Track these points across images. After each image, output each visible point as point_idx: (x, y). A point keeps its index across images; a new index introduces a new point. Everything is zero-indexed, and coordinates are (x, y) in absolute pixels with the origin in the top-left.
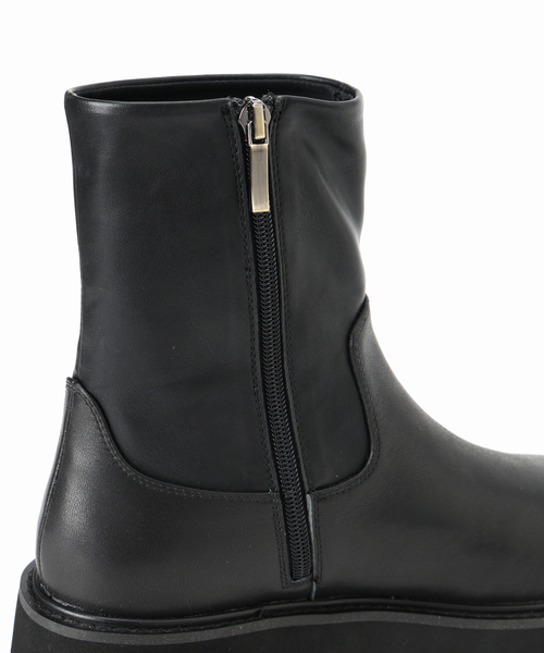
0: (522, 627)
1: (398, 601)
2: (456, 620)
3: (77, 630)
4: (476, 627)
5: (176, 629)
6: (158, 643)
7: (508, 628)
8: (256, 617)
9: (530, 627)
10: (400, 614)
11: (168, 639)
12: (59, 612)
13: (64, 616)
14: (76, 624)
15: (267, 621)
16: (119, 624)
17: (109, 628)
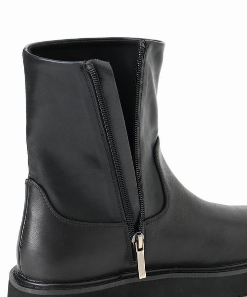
0: (232, 274)
1: (178, 269)
2: (204, 274)
3: (42, 291)
4: (213, 276)
5: (86, 286)
6: (79, 293)
7: (226, 275)
8: (119, 279)
9: (235, 274)
10: (180, 274)
11: (83, 291)
12: (32, 285)
13: (34, 286)
14: (40, 288)
15: (125, 280)
16: (60, 286)
17: (56, 288)
